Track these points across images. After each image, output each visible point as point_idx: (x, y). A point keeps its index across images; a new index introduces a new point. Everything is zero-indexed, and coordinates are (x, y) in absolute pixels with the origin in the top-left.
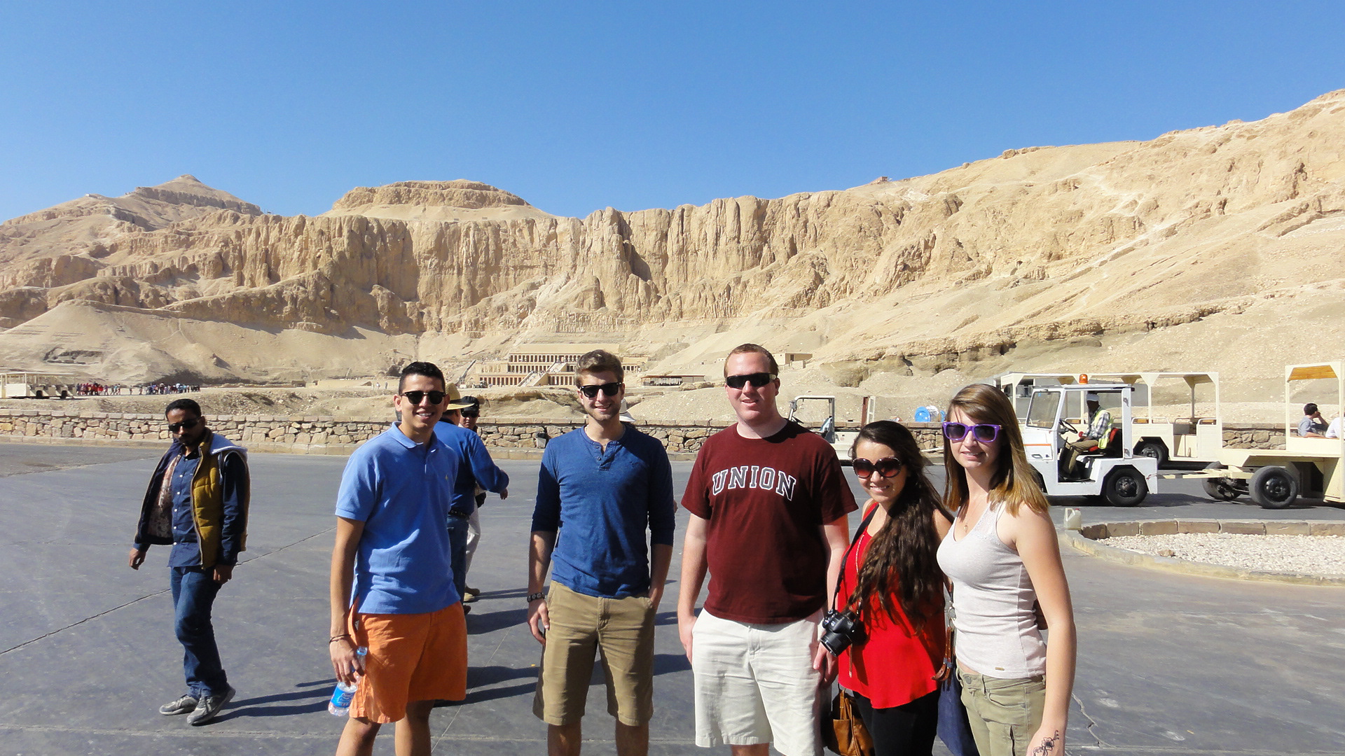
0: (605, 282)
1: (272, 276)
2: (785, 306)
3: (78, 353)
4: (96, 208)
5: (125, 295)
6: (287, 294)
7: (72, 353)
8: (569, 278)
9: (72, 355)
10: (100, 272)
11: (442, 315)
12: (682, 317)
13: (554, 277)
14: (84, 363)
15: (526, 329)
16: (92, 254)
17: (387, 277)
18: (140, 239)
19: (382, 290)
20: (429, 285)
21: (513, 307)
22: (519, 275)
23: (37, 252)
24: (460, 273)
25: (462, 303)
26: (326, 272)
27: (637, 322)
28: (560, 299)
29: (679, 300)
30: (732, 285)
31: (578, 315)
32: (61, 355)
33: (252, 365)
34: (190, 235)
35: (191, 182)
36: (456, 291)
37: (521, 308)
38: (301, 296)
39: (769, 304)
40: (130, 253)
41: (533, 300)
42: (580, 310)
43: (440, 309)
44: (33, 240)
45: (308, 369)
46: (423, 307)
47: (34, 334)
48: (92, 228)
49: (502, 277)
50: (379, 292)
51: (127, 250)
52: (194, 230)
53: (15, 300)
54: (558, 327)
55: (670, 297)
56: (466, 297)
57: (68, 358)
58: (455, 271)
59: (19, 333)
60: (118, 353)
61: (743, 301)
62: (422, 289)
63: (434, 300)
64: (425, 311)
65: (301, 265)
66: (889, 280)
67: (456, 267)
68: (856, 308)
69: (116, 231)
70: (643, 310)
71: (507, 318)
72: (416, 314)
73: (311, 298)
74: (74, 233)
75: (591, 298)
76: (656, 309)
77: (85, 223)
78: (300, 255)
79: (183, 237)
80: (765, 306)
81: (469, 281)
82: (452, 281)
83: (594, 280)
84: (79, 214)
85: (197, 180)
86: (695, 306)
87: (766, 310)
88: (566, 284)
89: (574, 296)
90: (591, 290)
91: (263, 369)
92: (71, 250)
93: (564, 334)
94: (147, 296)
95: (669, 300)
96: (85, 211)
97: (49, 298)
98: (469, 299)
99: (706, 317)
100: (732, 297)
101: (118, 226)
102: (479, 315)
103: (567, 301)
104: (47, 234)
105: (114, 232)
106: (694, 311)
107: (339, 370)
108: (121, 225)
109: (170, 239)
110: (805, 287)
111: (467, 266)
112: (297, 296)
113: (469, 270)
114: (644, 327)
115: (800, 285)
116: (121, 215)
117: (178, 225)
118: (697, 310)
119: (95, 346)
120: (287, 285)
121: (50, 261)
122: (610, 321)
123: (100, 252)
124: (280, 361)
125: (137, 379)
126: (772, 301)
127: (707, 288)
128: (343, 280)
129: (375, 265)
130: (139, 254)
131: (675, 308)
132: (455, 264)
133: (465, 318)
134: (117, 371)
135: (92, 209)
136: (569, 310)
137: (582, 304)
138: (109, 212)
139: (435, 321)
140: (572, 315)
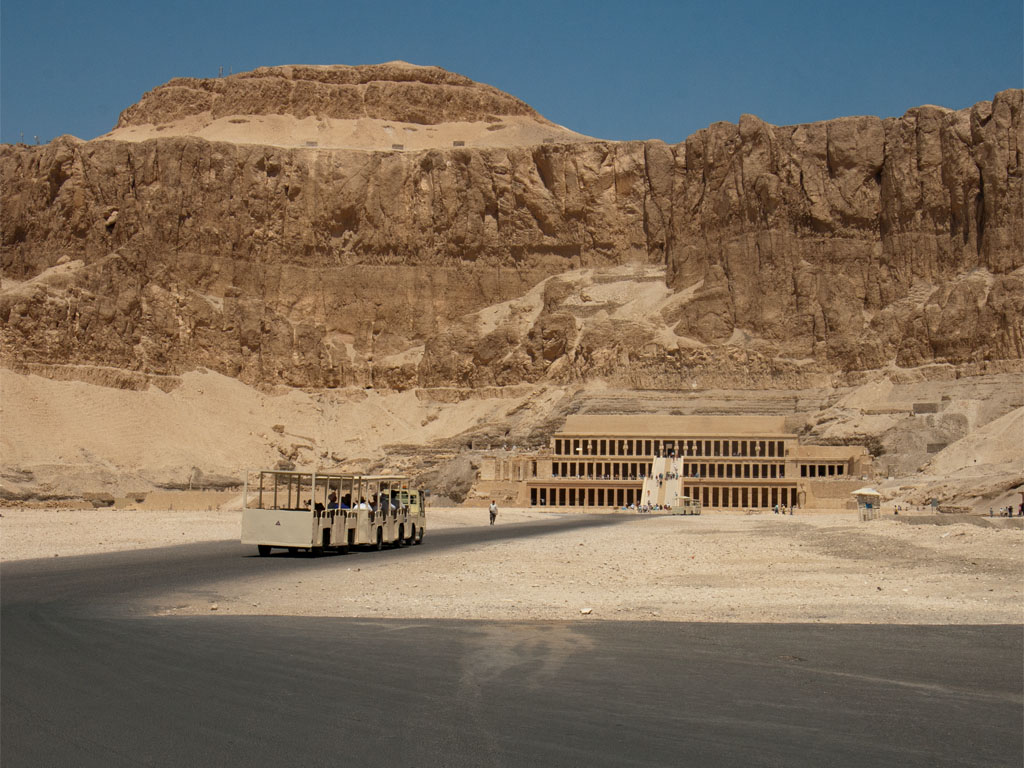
6: (54, 305)
11: (373, 352)
12: (927, 357)
15: (560, 384)
20: (342, 289)
21: (531, 334)
22: (535, 266)
24: (406, 262)
29: (920, 319)
31: (688, 352)
37: (549, 337)
38: (84, 309)
41: (570, 319)
42: (690, 341)
43: (366, 340)
45: (112, 469)
55: (897, 313)
58: (397, 259)
67: (398, 250)
70: (833, 341)
75: (714, 315)
76: (863, 339)
86: (962, 332)
89: (674, 311)
90: (715, 296)
93: (655, 395)
95: (893, 319)
99: (991, 357)
102: (454, 352)
106: (960, 344)
111: (422, 248)
112: (75, 309)
113: (425, 255)
118: (968, 340)
120: (52, 285)
122: (757, 364)
127: (992, 292)
137: (693, 327)
140: (671, 353)
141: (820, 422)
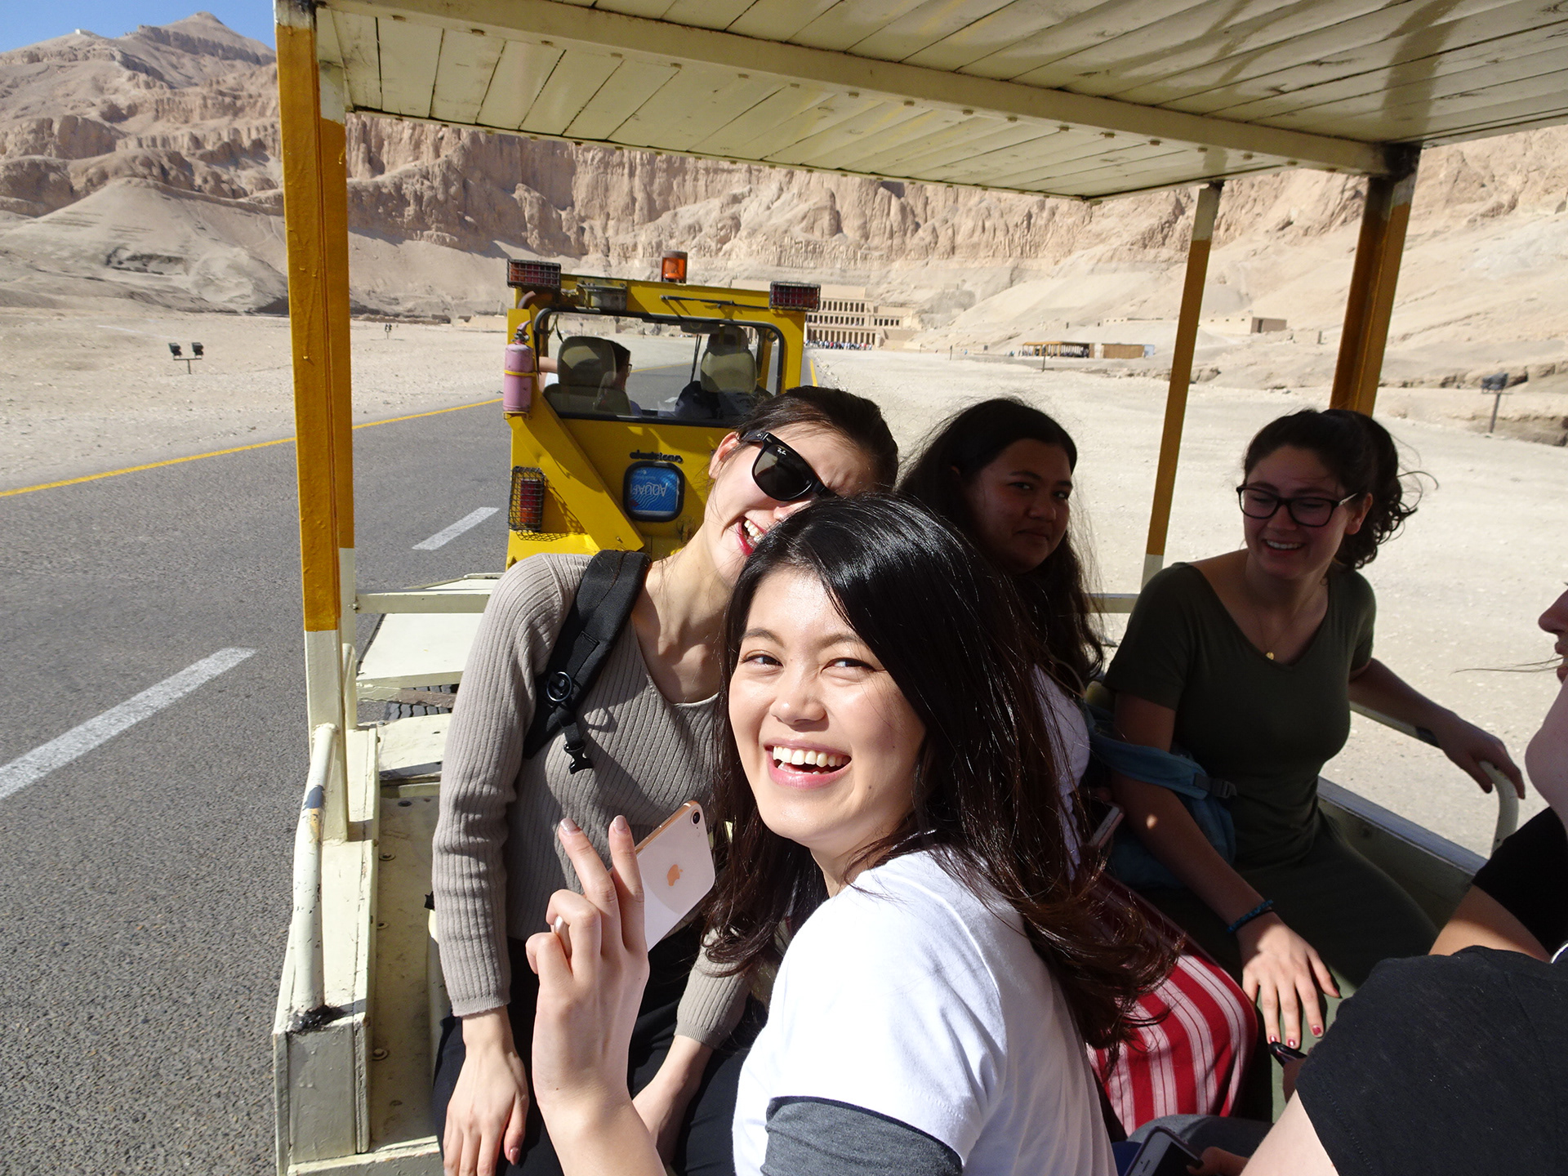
0: (843, 198)
1: (376, 166)
2: (1132, 244)
3: (151, 257)
4: (94, 50)
5: (176, 178)
6: (408, 189)
7: (143, 257)
8: (781, 189)
9: (143, 261)
10: (120, 143)
11: (610, 232)
12: (953, 253)
13: (762, 187)
14: (161, 273)
15: (729, 259)
16: (103, 115)
17: (534, 174)
18: (169, 99)
19: (529, 192)
20: (590, 189)
21: (711, 226)
22: (712, 182)
23: (26, 108)
24: (632, 174)
25: (636, 217)
26: (455, 161)
27: (889, 257)
28: (779, 220)
29: (950, 232)
30: (1035, 210)
31: (808, 243)
32: (128, 259)
33: (378, 290)
34: (236, 97)
35: (211, 23)
36: (628, 200)
37: (721, 229)
38: (427, 194)
39: (1103, 241)
40: (157, 118)
41: (736, 218)
42: (810, 236)
43: (606, 224)
44: (15, 91)
45: (448, 299)
46: (583, 220)
47: (83, 226)
48: (94, 79)
49: (689, 184)
50: (526, 194)
51: (152, 114)
52: (242, 91)
53: (28, 174)
54: (780, 258)
55: (937, 225)
56: (641, 209)
57: (138, 264)
58: (626, 171)
59: (61, 222)
60: (205, 262)
61: (1049, 235)
62: (580, 193)
63: (597, 211)
64: (585, 225)
65: (414, 149)
66: (1328, 213)
67: (627, 166)
68: (1279, 252)
69: (129, 86)
70: (897, 241)
71: (702, 242)
72: (575, 229)
73: (440, 197)
74: (72, 85)
75: (825, 220)
76: (916, 239)
77: (82, 74)
78: (412, 135)
79: (228, 100)
80: (1096, 244)
81: (645, 186)
82: (621, 186)
83: (829, 194)
84: (72, 57)
85: (219, 22)
86: (975, 239)
87: (1100, 250)
88: (779, 198)
89: (800, 215)
90: (826, 208)
91: (392, 296)
92: (72, 108)
93: (787, 269)
94: (205, 181)
95: (934, 230)
96: (80, 55)
97: (72, 175)
98: (646, 212)
99: (994, 255)
100: (1033, 229)
101: (130, 79)
102: (662, 236)
103: (790, 222)
104: (34, 84)
105: (127, 89)
106: (975, 247)
107: (488, 303)
108: (134, 78)
109: (210, 102)
110: (1161, 218)
111: (642, 165)
112: (422, 193)
113: (645, 170)
114: (897, 265)
115: (1151, 215)
116: (130, 63)
117: (218, 82)
118: (979, 244)
119: (172, 250)
120: (406, 176)
121: (51, 123)
122: (851, 253)
123: (115, 114)
124: (410, 285)
125: (242, 301)
126: (1108, 237)
127: (996, 214)
128: (478, 175)
129: (518, 155)
130: (169, 121)
131: (944, 241)
132: (626, 160)
133: (643, 239)
134: (212, 288)
135: (89, 52)
136: (795, 236)
137: (812, 228)
138: (113, 58)
139: (601, 241)
140: (798, 243)
141: (888, 292)
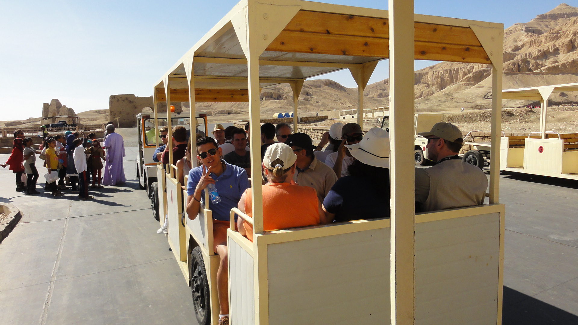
5: (523, 66)
10: (516, 57)
16: (513, 50)
18: (534, 40)
34: (558, 33)
51: (528, 46)
52: (561, 30)
59: (476, 87)
69: (524, 38)
74: (507, 42)
77: (512, 37)
79: (555, 35)
84: (510, 33)
85: (567, 5)
94: (533, 66)
108: (527, 35)
109: (548, 37)
116: (528, 30)
117: (553, 30)
123: (517, 49)
130: (534, 47)
134: (512, 101)
135: (515, 30)
138: (522, 30)
